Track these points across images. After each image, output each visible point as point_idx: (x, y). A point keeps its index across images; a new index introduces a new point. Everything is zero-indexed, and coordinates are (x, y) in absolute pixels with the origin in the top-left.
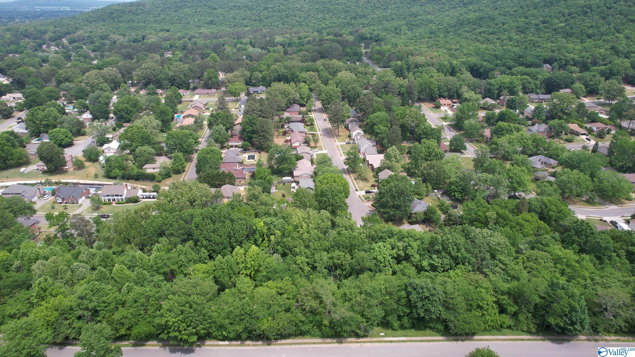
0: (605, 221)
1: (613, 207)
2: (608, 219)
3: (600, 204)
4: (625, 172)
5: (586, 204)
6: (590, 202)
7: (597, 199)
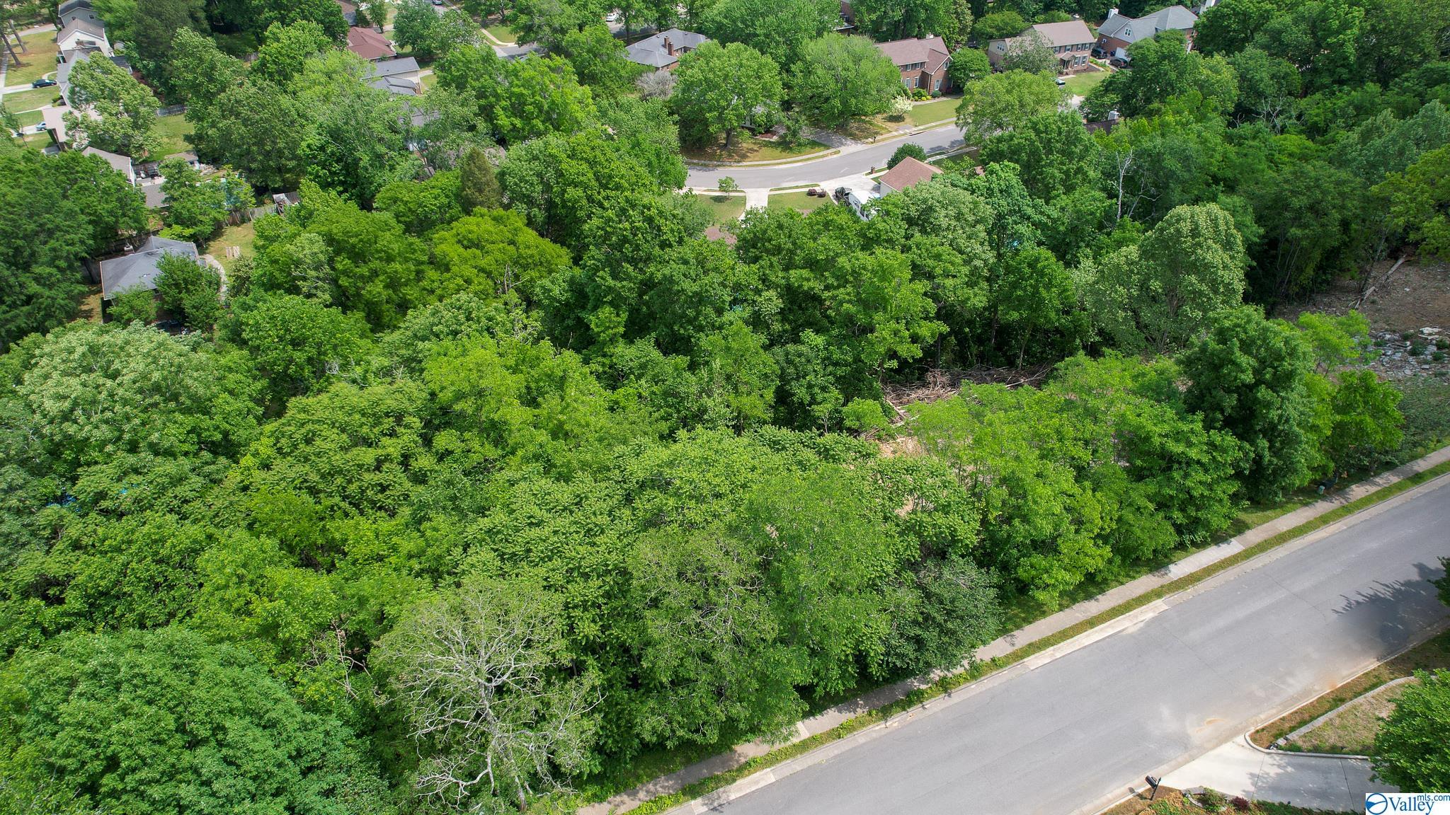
0: (822, 195)
1: (850, 148)
2: (830, 187)
3: (814, 144)
4: (885, 40)
5: (777, 152)
6: (787, 145)
7: (806, 133)
